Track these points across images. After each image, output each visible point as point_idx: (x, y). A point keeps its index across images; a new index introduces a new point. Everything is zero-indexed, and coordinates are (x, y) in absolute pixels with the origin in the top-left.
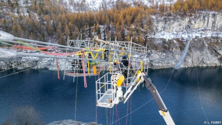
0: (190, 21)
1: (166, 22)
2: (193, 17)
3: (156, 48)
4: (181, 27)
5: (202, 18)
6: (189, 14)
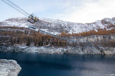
0: (87, 38)
1: (77, 39)
3: (70, 45)
5: (92, 37)
6: (87, 36)
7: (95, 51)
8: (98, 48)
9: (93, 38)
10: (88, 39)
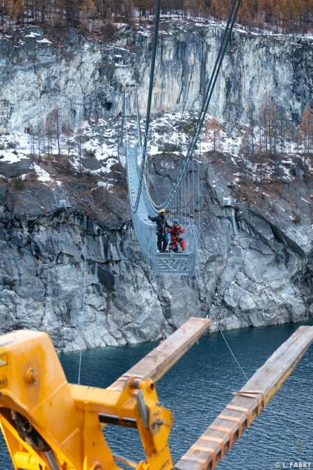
0: (105, 70)
2: (121, 43)
4: (61, 101)
5: (169, 56)
6: (99, 23)
7: (250, 288)
8: (279, 236)
9: (186, 70)
10: (124, 75)
